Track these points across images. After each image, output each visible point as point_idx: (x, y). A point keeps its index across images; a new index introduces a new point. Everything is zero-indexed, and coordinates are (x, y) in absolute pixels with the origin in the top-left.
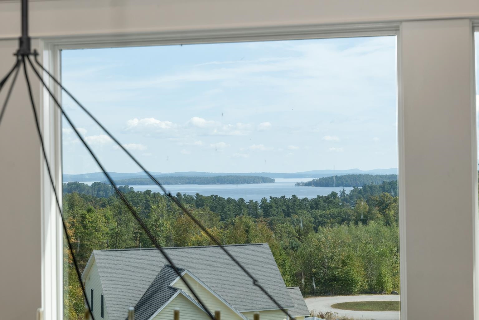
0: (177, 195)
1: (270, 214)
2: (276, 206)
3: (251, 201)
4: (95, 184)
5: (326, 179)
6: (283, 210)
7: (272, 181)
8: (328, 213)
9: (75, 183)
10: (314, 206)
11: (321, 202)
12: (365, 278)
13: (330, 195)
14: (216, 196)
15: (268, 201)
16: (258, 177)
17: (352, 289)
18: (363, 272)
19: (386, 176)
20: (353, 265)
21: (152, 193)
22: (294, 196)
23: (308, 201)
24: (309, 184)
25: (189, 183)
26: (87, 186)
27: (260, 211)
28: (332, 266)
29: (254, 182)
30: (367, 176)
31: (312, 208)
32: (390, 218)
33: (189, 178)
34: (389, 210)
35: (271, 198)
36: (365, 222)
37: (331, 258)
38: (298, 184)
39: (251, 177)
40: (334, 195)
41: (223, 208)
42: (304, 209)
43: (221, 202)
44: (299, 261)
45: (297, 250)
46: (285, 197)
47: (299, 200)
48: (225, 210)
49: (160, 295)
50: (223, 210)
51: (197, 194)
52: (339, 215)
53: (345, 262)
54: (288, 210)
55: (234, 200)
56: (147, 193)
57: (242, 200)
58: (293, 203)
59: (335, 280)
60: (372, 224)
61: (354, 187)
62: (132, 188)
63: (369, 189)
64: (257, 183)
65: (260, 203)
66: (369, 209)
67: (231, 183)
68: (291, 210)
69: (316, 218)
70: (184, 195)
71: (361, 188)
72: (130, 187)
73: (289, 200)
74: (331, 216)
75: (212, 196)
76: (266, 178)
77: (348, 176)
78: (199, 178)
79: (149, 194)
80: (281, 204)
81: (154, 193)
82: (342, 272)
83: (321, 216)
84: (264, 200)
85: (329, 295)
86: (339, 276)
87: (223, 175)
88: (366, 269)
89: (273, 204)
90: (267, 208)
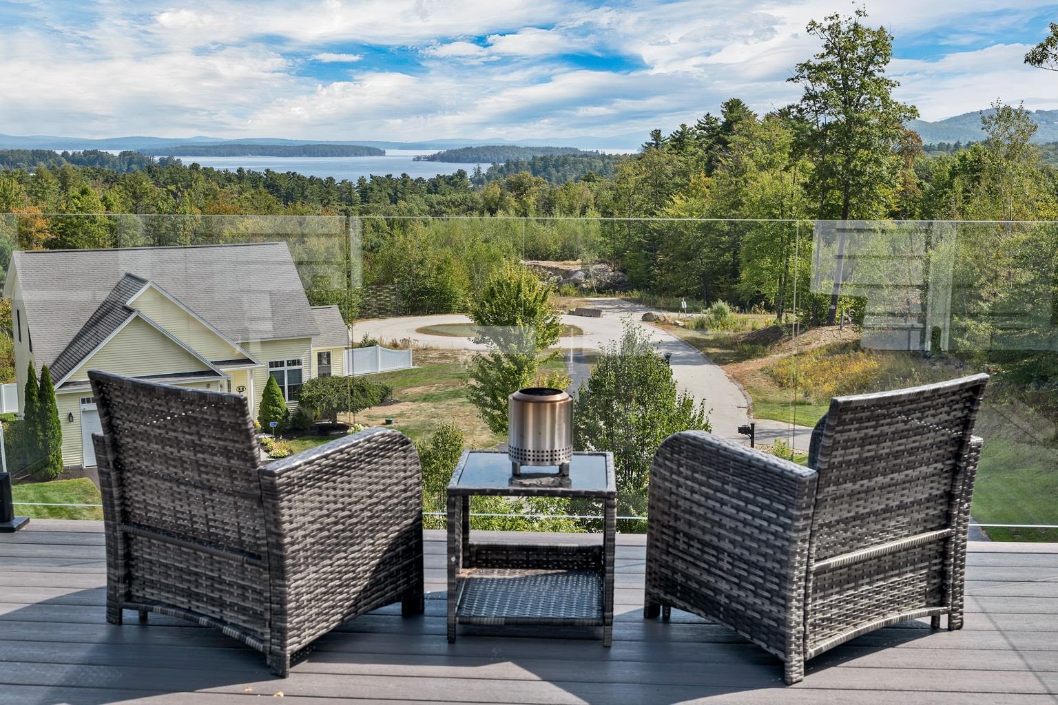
0: (238, 171)
1: (370, 200)
2: (379, 188)
3: (343, 181)
4: (124, 154)
5: (455, 152)
6: (388, 194)
7: (382, 153)
8: (449, 199)
9: (95, 152)
10: (433, 189)
11: (443, 182)
12: (469, 291)
13: (457, 175)
14: (294, 174)
15: (368, 182)
16: (362, 148)
17: (450, 306)
18: (467, 283)
19: (539, 148)
20: (451, 273)
21: (201, 167)
22: (404, 175)
23: (424, 181)
24: (432, 159)
25: (264, 154)
26: (112, 156)
27: (357, 196)
28: (422, 273)
29: (356, 155)
30: (513, 148)
31: (429, 192)
32: (529, 207)
33: (262, 147)
34: (528, 195)
35: (372, 177)
36: (493, 212)
37: (421, 263)
38: (418, 159)
39: (352, 147)
40: (461, 174)
41: (303, 190)
42: (416, 193)
43: (300, 182)
44: (379, 267)
45: (377, 252)
46: (391, 175)
47: (412, 180)
48: (306, 193)
49: (111, 318)
50: (303, 193)
51: (268, 170)
52: (464, 202)
53: (441, 268)
54: (395, 194)
55: (320, 179)
56: (193, 168)
57: (331, 179)
58: (403, 184)
59: (427, 293)
60: (500, 215)
61: (493, 163)
62: (179, 160)
63: (513, 167)
64: (360, 155)
65: (355, 184)
66: (501, 194)
67: (323, 156)
68: (400, 195)
69: (431, 206)
70: (248, 171)
71: (503, 164)
72: (176, 158)
73: (397, 180)
74: (453, 203)
75: (288, 173)
76: (374, 149)
77: (488, 148)
78: (278, 147)
79: (197, 169)
80: (385, 185)
81: (205, 168)
82: (436, 282)
83: (439, 203)
84: (362, 180)
85: (418, 314)
86: (432, 288)
87: (312, 144)
88: (471, 278)
89: (375, 186)
90: (366, 192)
